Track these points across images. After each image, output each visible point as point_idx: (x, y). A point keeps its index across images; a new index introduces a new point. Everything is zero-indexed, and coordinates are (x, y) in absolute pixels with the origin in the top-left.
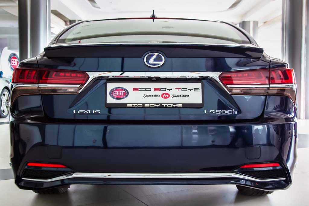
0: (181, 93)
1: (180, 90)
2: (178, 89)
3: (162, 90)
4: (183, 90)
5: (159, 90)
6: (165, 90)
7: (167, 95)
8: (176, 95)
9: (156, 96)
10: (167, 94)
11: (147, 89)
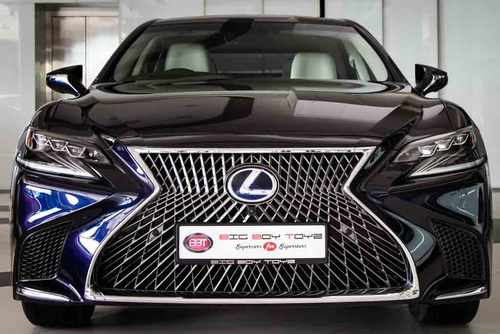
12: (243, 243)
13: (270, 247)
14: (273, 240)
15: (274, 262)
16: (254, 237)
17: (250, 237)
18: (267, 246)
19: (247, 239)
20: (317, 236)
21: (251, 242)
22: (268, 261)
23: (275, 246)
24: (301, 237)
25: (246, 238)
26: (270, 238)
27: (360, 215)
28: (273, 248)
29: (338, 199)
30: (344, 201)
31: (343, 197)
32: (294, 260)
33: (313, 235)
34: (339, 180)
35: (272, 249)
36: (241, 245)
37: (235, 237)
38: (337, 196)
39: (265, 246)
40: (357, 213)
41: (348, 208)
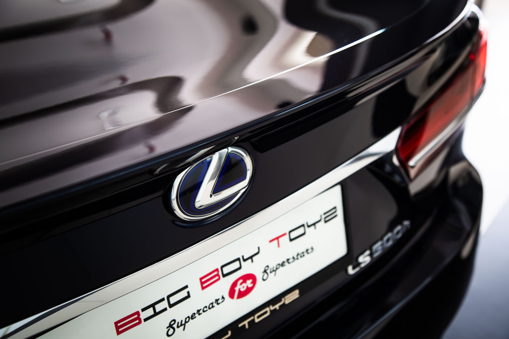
0: (289, 249)
1: (285, 240)
2: (277, 238)
3: (226, 270)
4: (293, 235)
5: (218, 275)
6: (236, 265)
7: (249, 283)
8: (273, 265)
9: (211, 306)
10: (245, 278)
11: (173, 300)
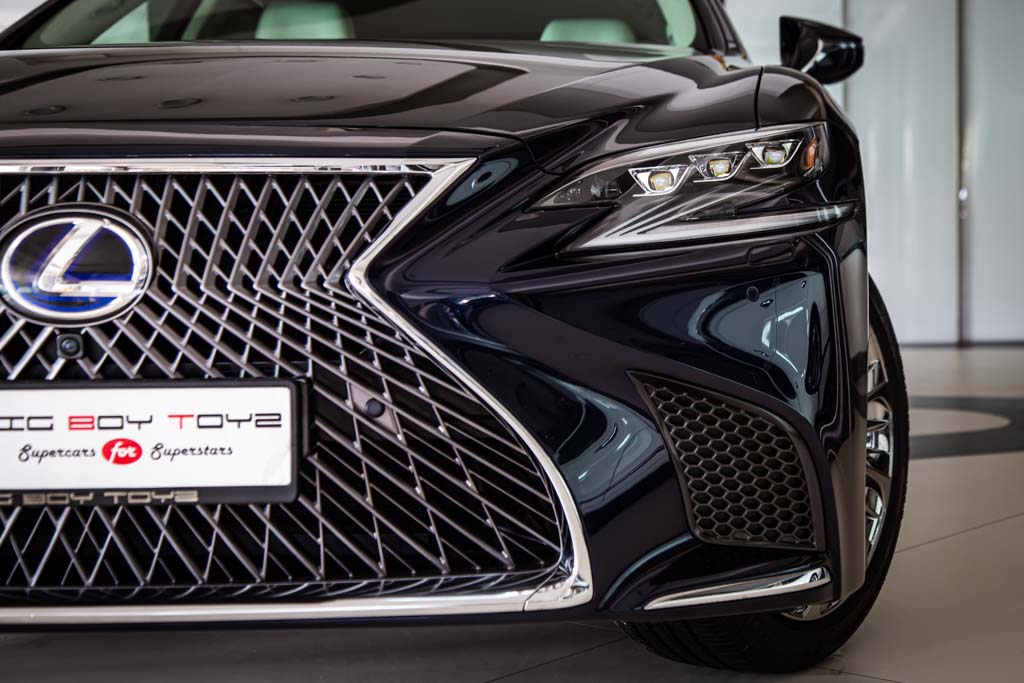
12: (40, 441)
13: (123, 453)
14: (130, 432)
15: (134, 497)
16: (74, 423)
17: (61, 423)
18: (115, 450)
19: (51, 428)
20: (266, 421)
21: (62, 437)
22: (116, 494)
23: (139, 452)
24: (216, 421)
25: (49, 426)
26: (121, 428)
27: (408, 358)
28: (132, 455)
29: (339, 308)
30: (358, 317)
31: (354, 303)
32: (195, 493)
33: (254, 418)
34: (344, 253)
35: (127, 460)
36: (35, 448)
37: (17, 424)
38: (334, 302)
39: (107, 451)
40: (400, 353)
41: (369, 338)
